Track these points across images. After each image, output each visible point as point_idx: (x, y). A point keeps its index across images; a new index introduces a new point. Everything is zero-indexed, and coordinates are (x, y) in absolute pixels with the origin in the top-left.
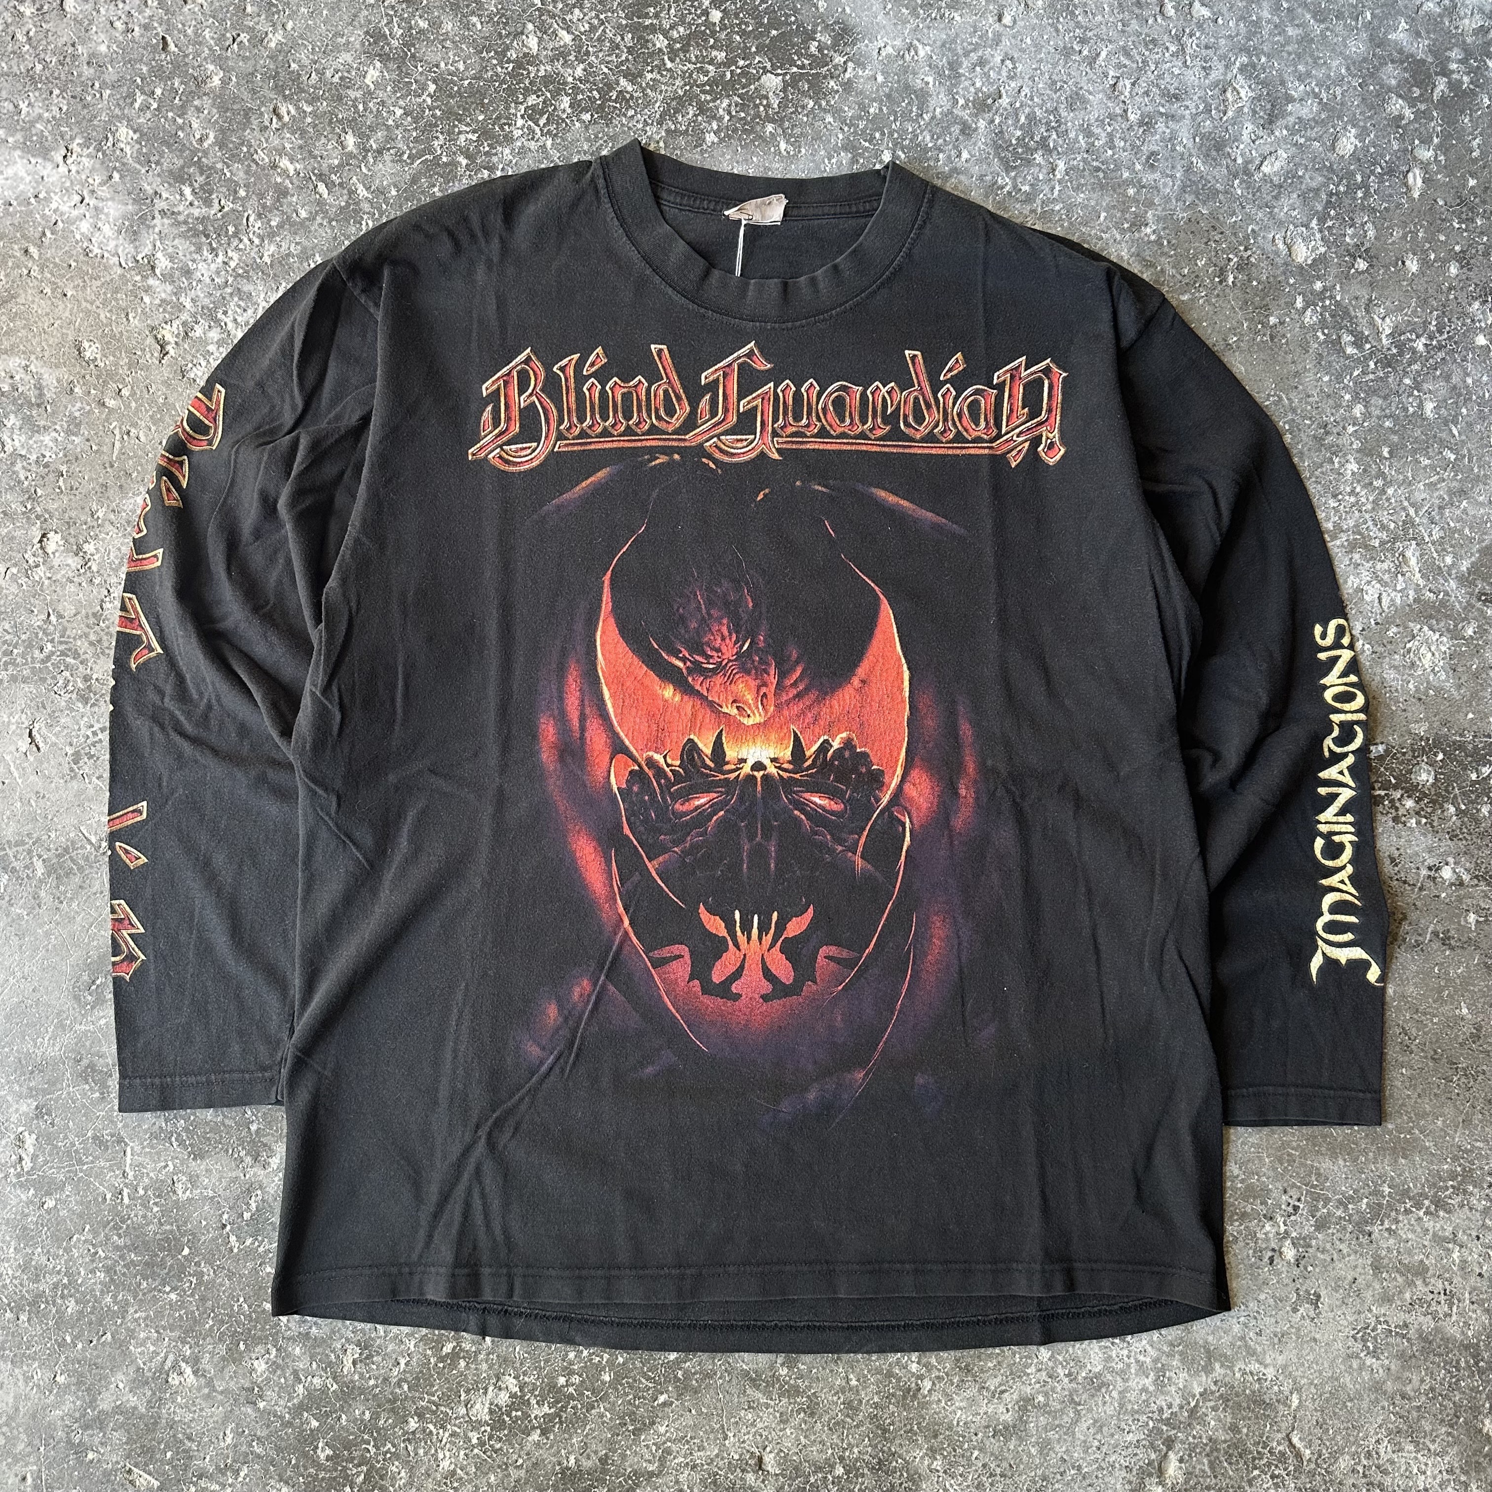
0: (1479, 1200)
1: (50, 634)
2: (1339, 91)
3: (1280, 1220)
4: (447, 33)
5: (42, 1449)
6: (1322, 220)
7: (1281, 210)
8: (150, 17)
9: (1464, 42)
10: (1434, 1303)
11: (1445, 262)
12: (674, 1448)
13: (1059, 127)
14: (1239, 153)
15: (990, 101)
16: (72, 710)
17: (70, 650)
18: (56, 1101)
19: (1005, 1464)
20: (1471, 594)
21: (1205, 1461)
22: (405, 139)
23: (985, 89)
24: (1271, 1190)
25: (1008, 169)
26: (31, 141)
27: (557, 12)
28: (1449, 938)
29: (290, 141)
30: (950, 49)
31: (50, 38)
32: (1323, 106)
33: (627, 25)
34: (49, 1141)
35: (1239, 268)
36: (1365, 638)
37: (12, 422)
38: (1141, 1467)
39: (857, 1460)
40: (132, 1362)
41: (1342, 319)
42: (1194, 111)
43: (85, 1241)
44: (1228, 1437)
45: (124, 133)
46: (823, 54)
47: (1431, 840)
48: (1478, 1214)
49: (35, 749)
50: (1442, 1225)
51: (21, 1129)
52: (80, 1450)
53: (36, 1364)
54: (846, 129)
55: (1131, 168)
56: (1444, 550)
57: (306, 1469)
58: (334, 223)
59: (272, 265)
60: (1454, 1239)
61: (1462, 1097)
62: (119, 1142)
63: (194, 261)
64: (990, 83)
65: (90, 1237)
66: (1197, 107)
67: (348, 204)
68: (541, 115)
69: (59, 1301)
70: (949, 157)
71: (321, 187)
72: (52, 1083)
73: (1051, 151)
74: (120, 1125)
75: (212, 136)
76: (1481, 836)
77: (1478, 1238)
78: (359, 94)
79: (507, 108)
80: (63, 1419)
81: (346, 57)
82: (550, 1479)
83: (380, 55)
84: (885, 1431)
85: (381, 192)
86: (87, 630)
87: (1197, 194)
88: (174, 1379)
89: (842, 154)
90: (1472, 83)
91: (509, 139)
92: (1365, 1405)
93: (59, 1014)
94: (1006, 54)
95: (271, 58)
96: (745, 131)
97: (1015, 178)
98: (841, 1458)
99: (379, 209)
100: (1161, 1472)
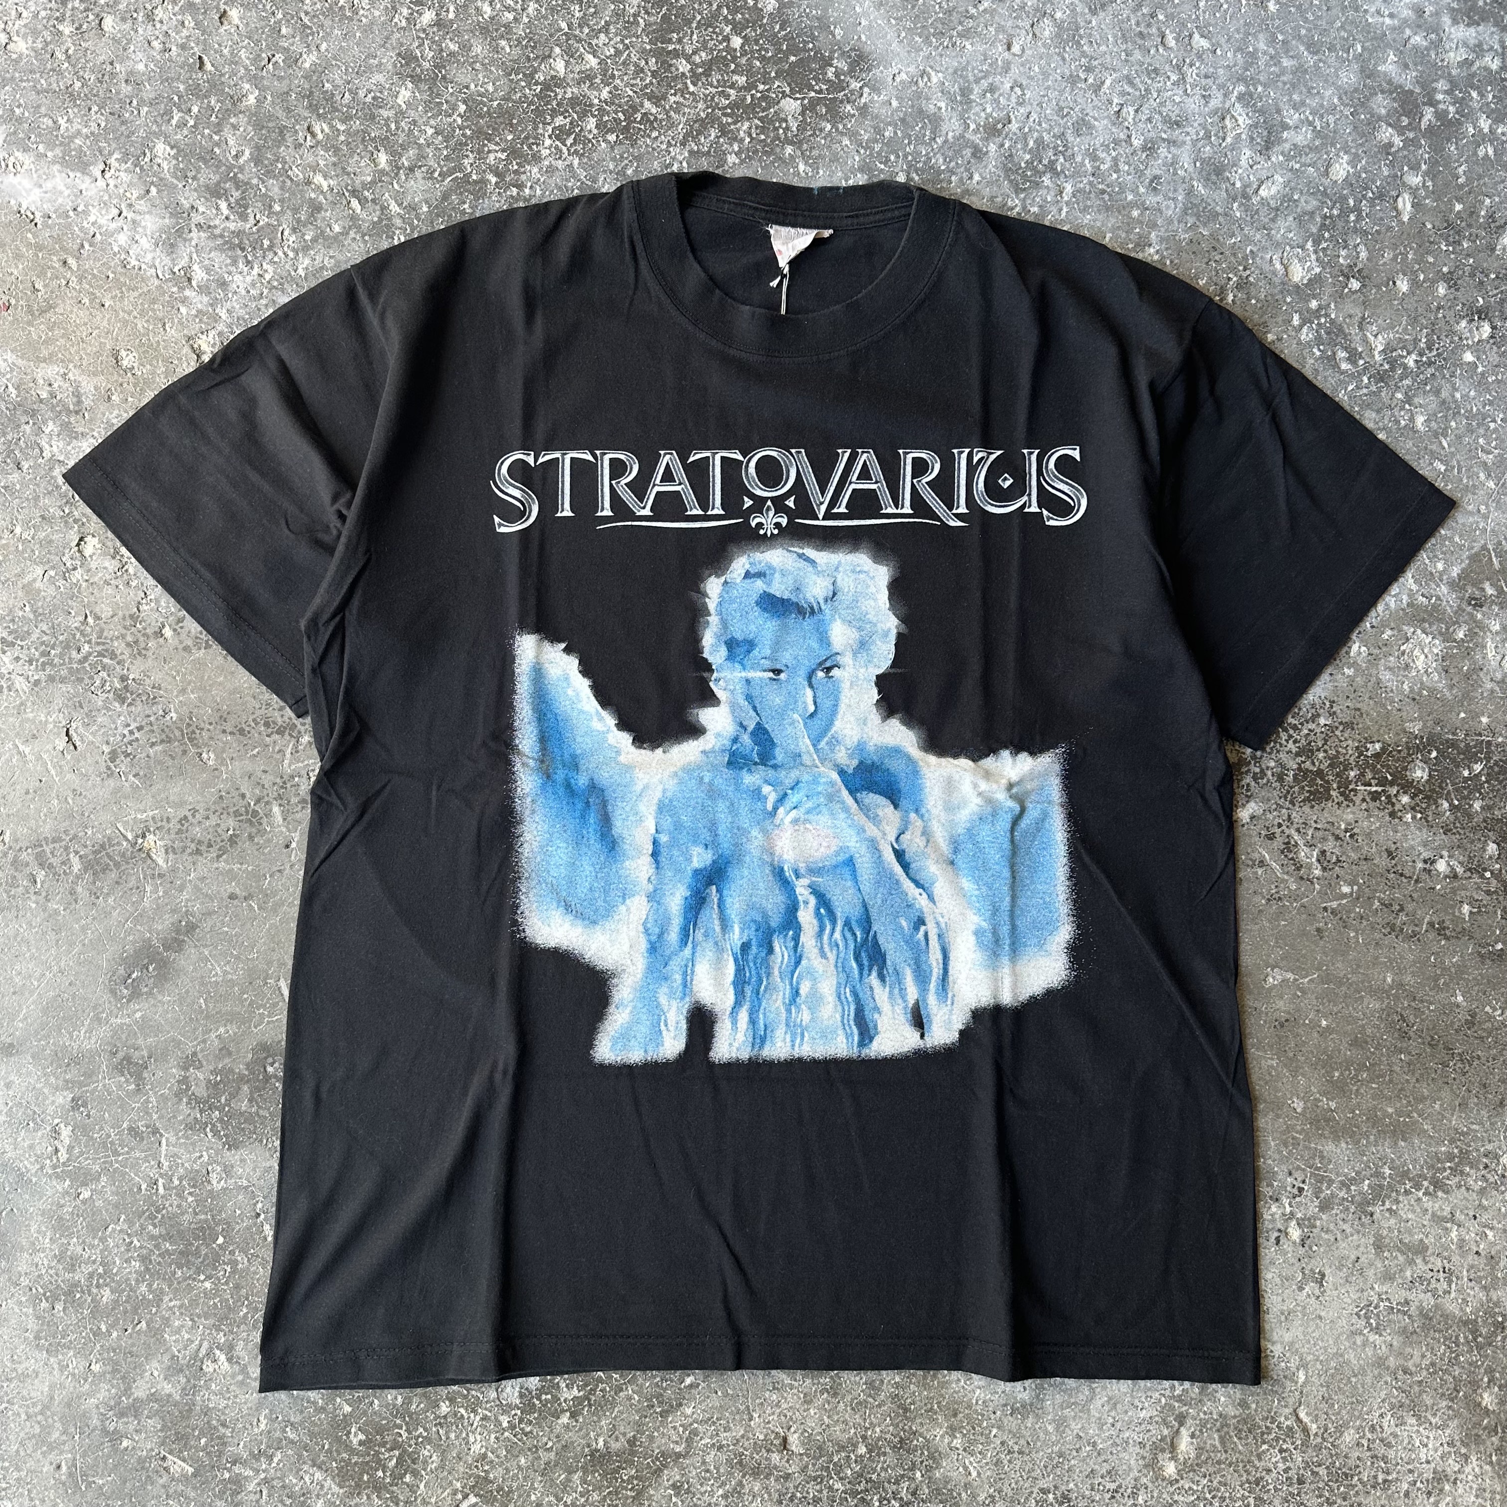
0: (1476, 1182)
1: (87, 635)
2: (1331, 119)
3: (1286, 1201)
4: (477, 55)
5: (77, 1437)
6: (1317, 243)
7: (1278, 232)
8: (188, 37)
9: (1449, 74)
10: (1433, 1281)
11: (1434, 282)
12: (701, 1429)
13: (1065, 151)
14: (1237, 178)
15: (1000, 126)
16: (108, 709)
17: (107, 651)
18: (92, 1093)
19: (1022, 1442)
20: (1462, 599)
21: (1216, 1436)
22: (437, 158)
23: (995, 115)
24: (1277, 1172)
25: (1018, 190)
26: (70, 156)
27: (583, 36)
28: (1444, 929)
29: (324, 158)
30: (961, 76)
31: (89, 56)
32: (1317, 134)
33: (651, 50)
34: (85, 1132)
35: (1239, 287)
36: (1361, 641)
37: (50, 429)
38: (1154, 1443)
39: (879, 1439)
40: (167, 1350)
41: (1337, 336)
42: (1195, 137)
43: (121, 1231)
44: (1237, 1413)
45: (161, 148)
46: (839, 80)
47: (1425, 834)
48: (1475, 1195)
49: (72, 747)
50: (1440, 1205)
51: (56, 1121)
52: (115, 1437)
53: (71, 1353)
54: (862, 151)
55: (1135, 191)
56: (1435, 556)
57: (339, 1454)
58: (367, 238)
59: (306, 278)
60: (1452, 1218)
61: (1458, 1081)
62: (154, 1133)
63: (230, 273)
64: (999, 109)
65: (125, 1227)
66: (1198, 134)
67: (380, 220)
68: (569, 135)
69: (95, 1290)
70: (961, 179)
71: (355, 203)
72: (90, 1075)
73: (1058, 174)
74: (155, 1117)
75: (247, 153)
76: (1474, 829)
77: (1475, 1217)
78: (391, 113)
79: (535, 128)
80: (97, 1407)
81: (379, 78)
82: (579, 1461)
83: (412, 77)
84: (906, 1410)
85: (413, 208)
86: (124, 631)
87: (1198, 217)
88: (208, 1367)
89: (859, 175)
90: (1457, 112)
91: (537, 158)
92: (1369, 1380)
93: (95, 1008)
94: (1015, 81)
95: (305, 77)
96: (765, 153)
97: (1024, 200)
98: (864, 1438)
99: (411, 225)
100: (1173, 1447)
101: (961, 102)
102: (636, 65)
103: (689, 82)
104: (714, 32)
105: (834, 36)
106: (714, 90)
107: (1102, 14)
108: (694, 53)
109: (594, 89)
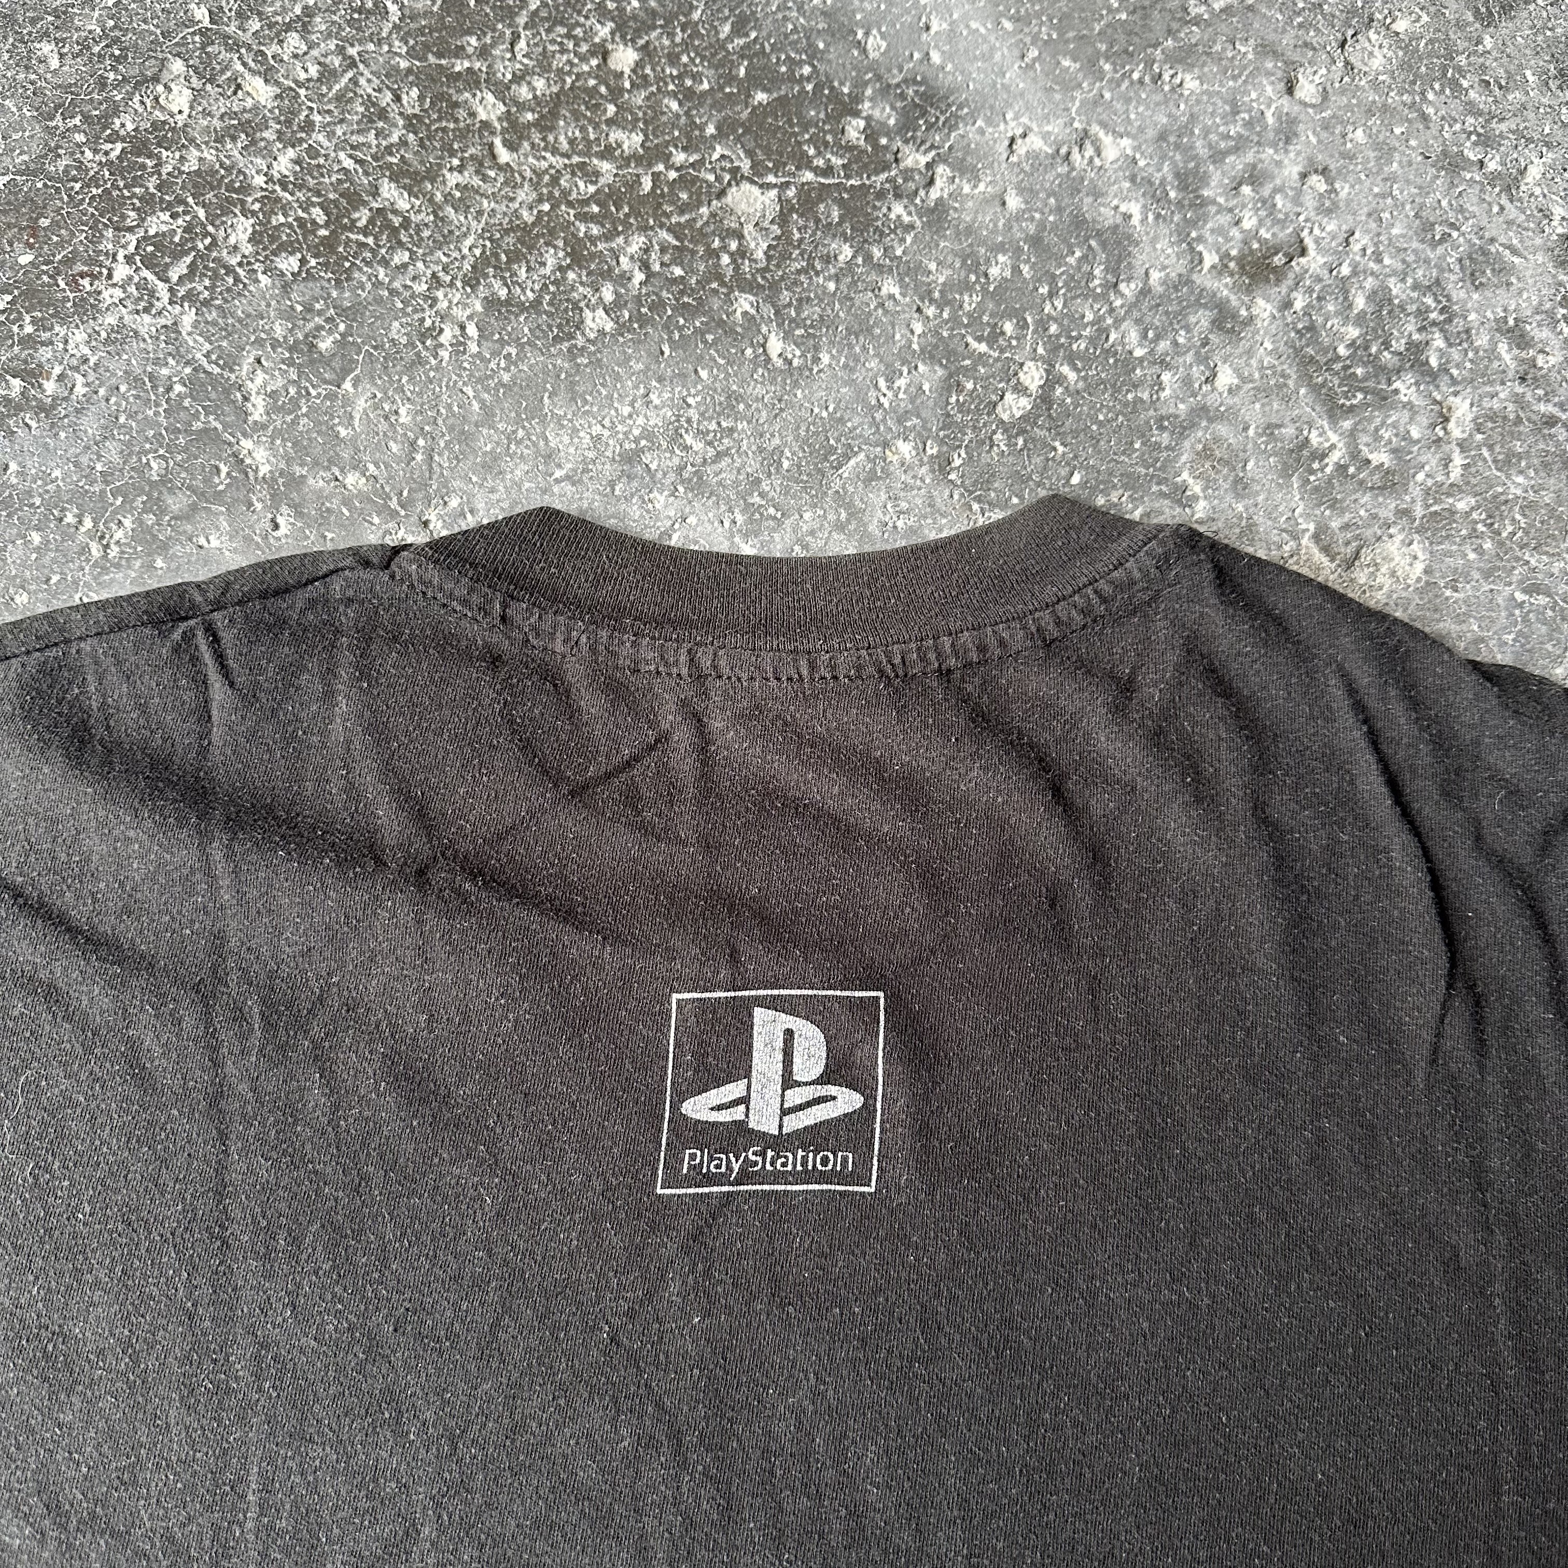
101: (1180, 205)
102: (369, 102)
103: (498, 142)
104: (569, 36)
105: (864, 51)
106: (558, 162)
107: (1506, 27)
108: (518, 78)
109: (259, 153)
